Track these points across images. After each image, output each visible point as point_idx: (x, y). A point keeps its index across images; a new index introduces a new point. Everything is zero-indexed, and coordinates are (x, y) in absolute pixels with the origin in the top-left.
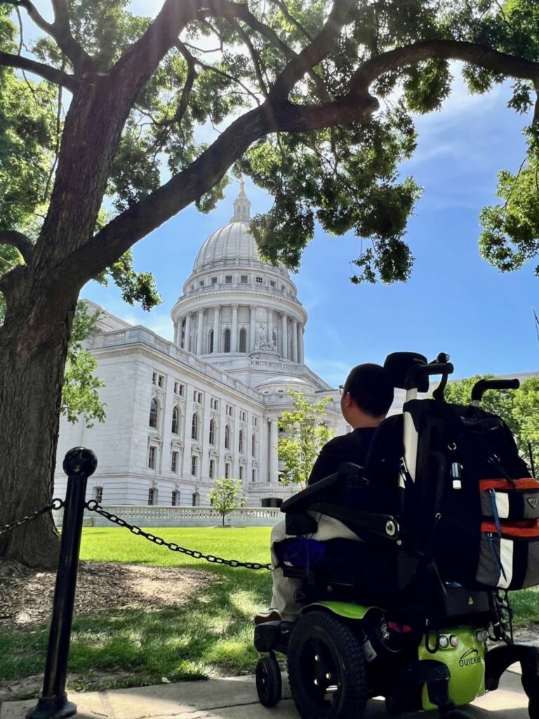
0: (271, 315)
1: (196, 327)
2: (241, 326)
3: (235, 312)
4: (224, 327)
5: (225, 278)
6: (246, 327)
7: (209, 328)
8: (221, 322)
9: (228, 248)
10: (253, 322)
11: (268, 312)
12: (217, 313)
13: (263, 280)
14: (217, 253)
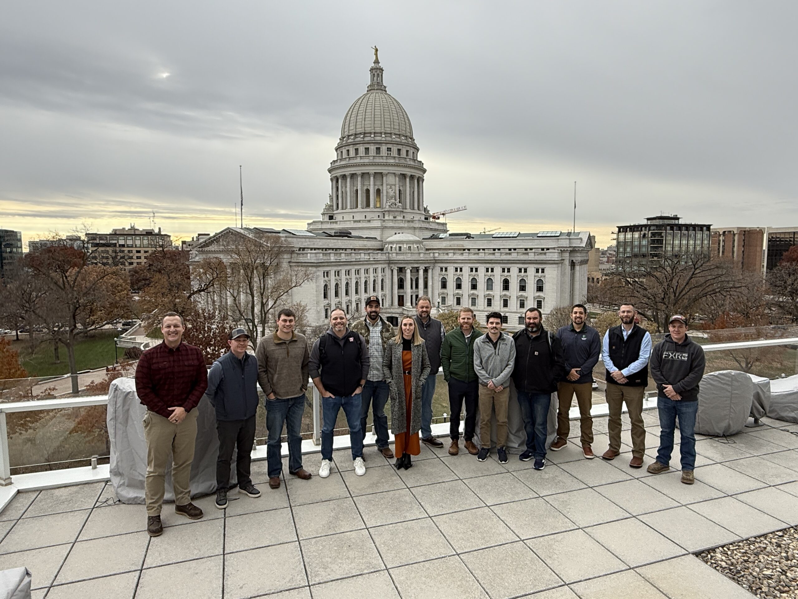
0: (397, 179)
1: (346, 187)
2: (377, 187)
3: (372, 178)
4: (365, 188)
5: (364, 150)
6: (380, 188)
7: (355, 188)
8: (363, 185)
9: (366, 123)
10: (384, 185)
11: (395, 176)
12: (359, 179)
13: (392, 150)
14: (358, 127)
